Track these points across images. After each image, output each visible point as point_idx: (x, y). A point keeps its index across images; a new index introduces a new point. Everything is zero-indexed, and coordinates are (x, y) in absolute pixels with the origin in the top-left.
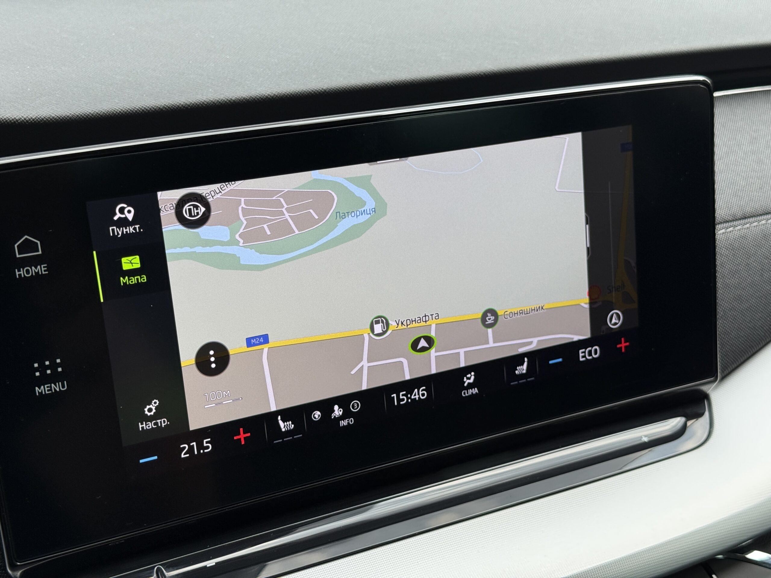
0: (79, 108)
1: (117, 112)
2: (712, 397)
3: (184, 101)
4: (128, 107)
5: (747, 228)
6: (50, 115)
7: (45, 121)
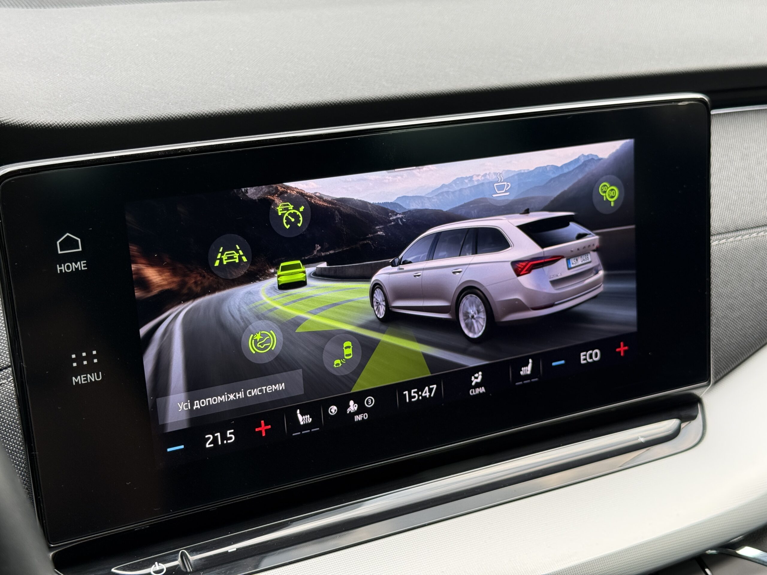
0: (109, 115)
1: (144, 119)
2: (705, 401)
3: (208, 110)
4: (155, 115)
5: (739, 240)
6: (81, 120)
7: (77, 127)
